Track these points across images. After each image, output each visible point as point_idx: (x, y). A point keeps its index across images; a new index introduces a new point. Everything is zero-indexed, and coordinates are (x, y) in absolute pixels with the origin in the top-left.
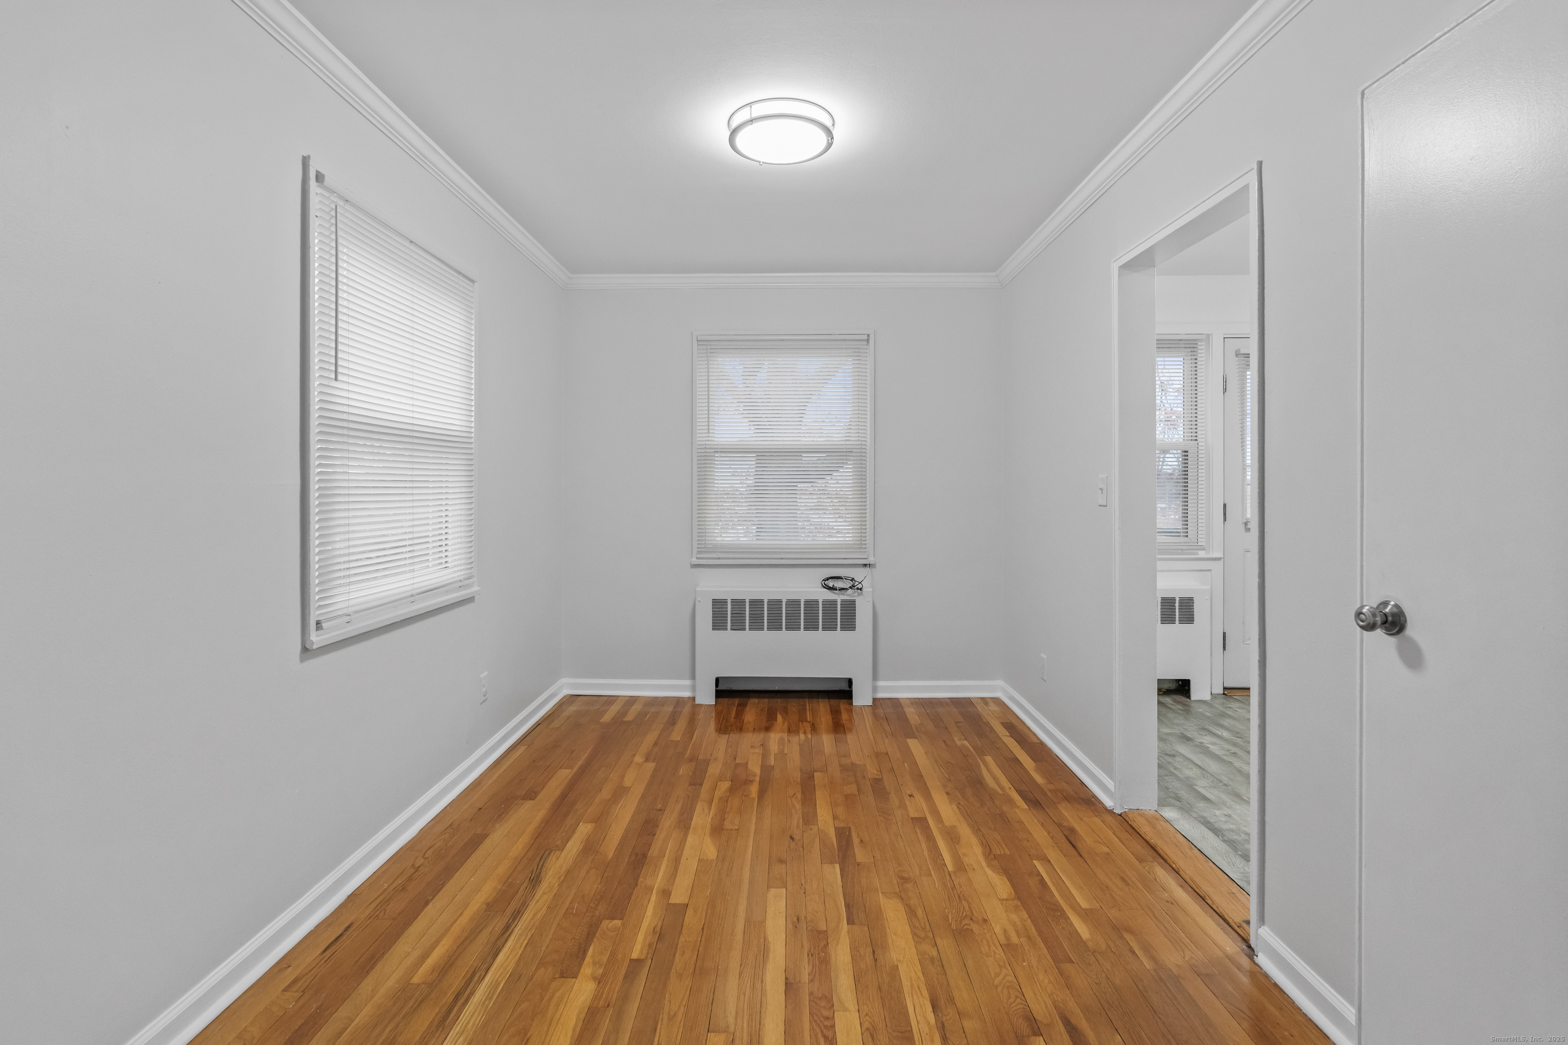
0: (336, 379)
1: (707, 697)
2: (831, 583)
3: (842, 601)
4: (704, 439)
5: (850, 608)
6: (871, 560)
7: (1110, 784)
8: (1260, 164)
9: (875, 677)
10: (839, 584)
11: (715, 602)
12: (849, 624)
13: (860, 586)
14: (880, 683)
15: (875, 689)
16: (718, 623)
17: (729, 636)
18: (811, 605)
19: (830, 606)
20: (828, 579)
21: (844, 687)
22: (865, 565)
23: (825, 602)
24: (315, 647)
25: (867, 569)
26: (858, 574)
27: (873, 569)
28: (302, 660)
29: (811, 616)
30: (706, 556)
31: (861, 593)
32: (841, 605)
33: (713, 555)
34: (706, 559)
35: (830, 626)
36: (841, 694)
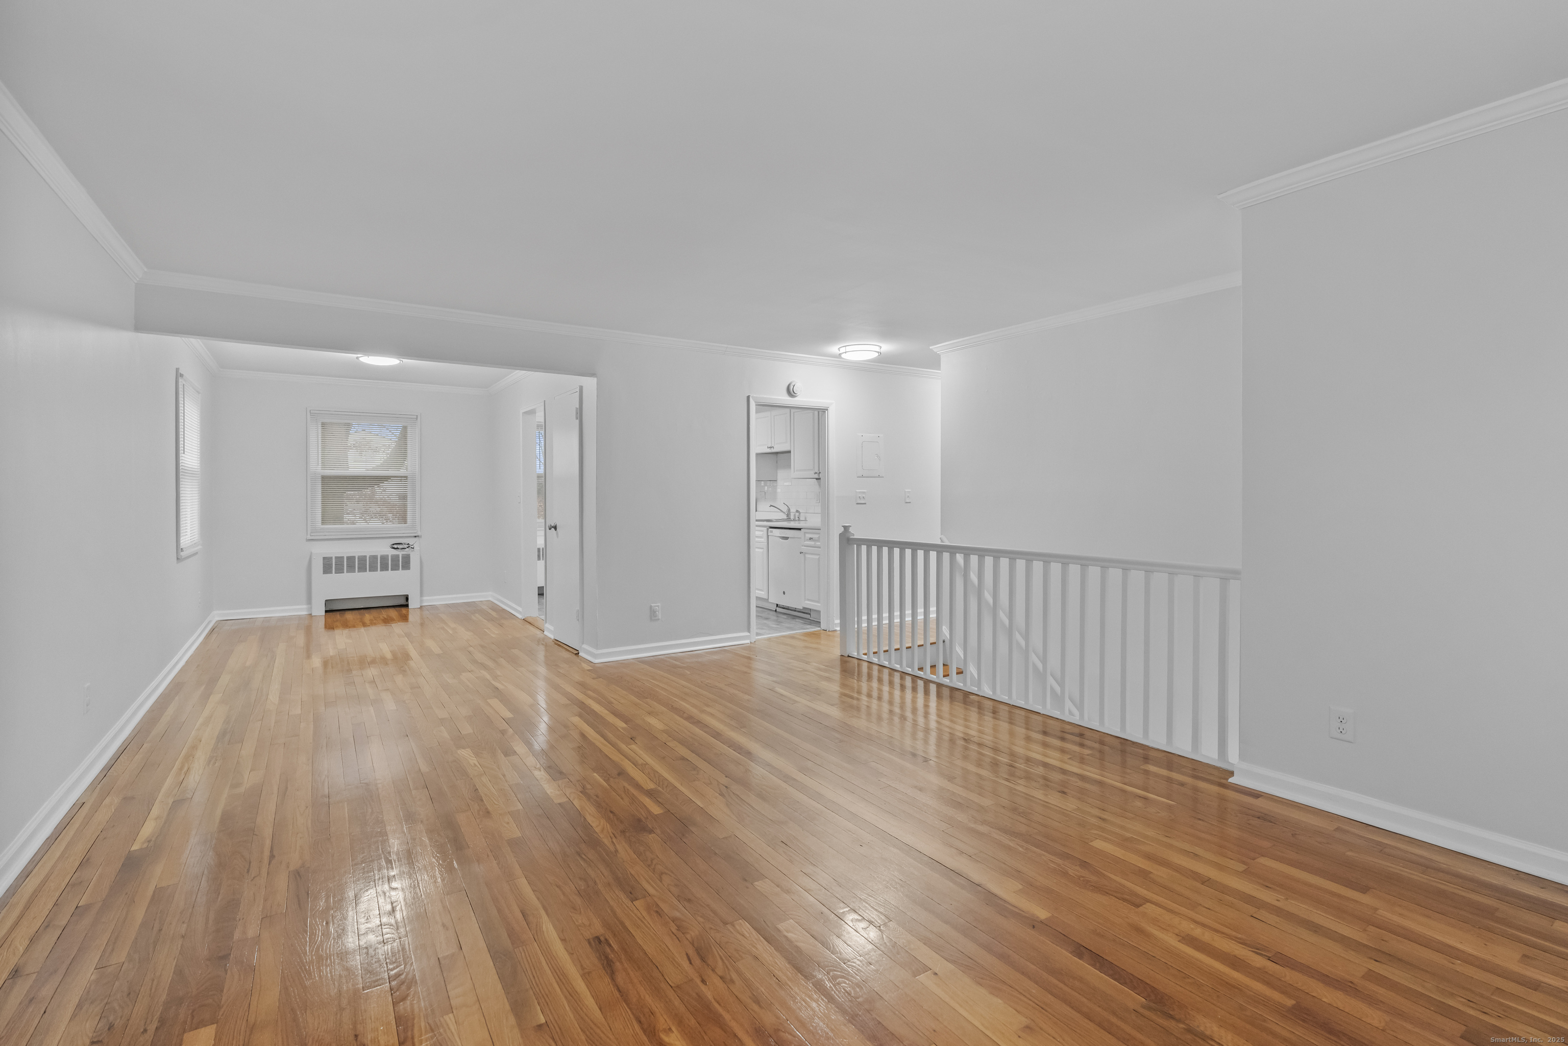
0: (184, 453)
1: (319, 610)
2: (395, 546)
3: (402, 555)
4: (315, 469)
5: (407, 557)
6: (419, 533)
7: (520, 609)
8: (545, 401)
9: (422, 595)
10: (400, 546)
11: (324, 558)
12: (406, 565)
13: (412, 547)
14: (425, 598)
15: (421, 601)
16: (327, 570)
17: (334, 576)
18: (384, 558)
19: (395, 558)
20: (393, 545)
21: (403, 602)
22: (416, 536)
23: (392, 556)
24: (183, 557)
25: (417, 538)
26: (411, 541)
27: (420, 538)
28: (177, 563)
29: (384, 564)
30: (317, 534)
31: (414, 550)
32: (402, 557)
33: (321, 534)
34: (317, 536)
35: (395, 567)
36: (402, 604)
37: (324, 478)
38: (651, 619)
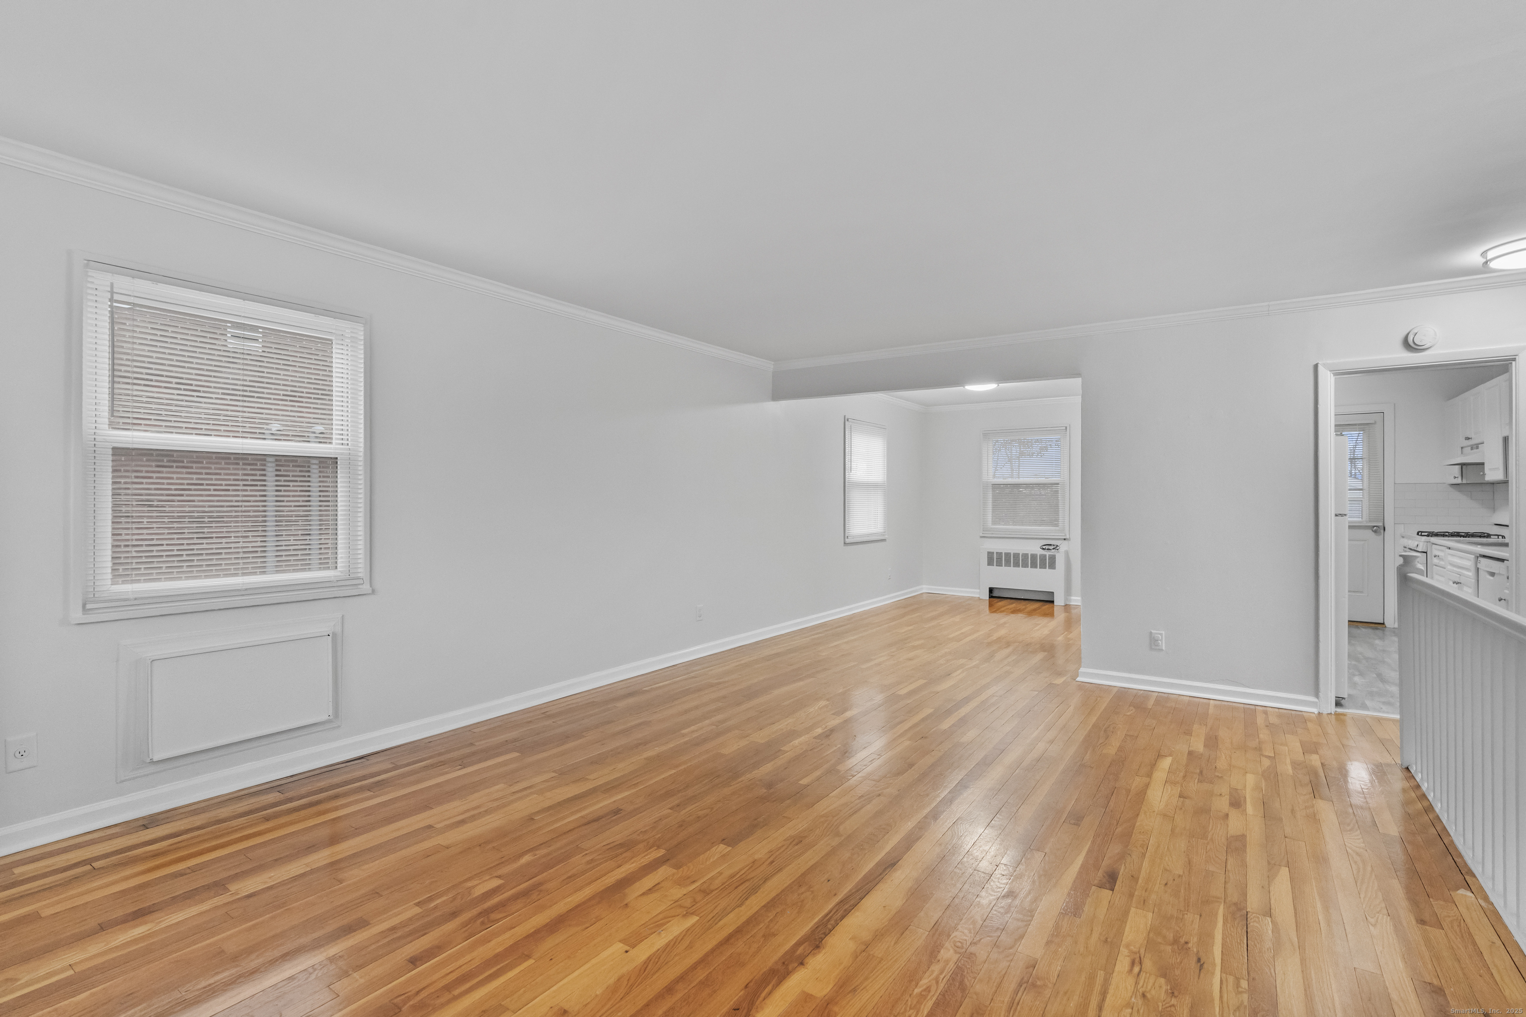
1: (985, 596)
2: (1044, 547)
3: (1049, 555)
5: (1053, 559)
6: (1068, 537)
9: (1066, 595)
11: (989, 553)
12: (1052, 565)
14: (1069, 598)
15: (1066, 600)
16: (990, 563)
17: (995, 568)
18: (1034, 557)
19: (1043, 558)
21: (1049, 598)
22: (1065, 539)
23: (1041, 556)
25: (1065, 541)
26: (1060, 543)
27: (1069, 542)
29: (1032, 561)
30: (987, 532)
31: (1059, 552)
32: (1049, 557)
33: (989, 532)
34: (986, 534)
35: (1043, 566)
36: (1047, 600)
37: (995, 486)
38: (1151, 649)
